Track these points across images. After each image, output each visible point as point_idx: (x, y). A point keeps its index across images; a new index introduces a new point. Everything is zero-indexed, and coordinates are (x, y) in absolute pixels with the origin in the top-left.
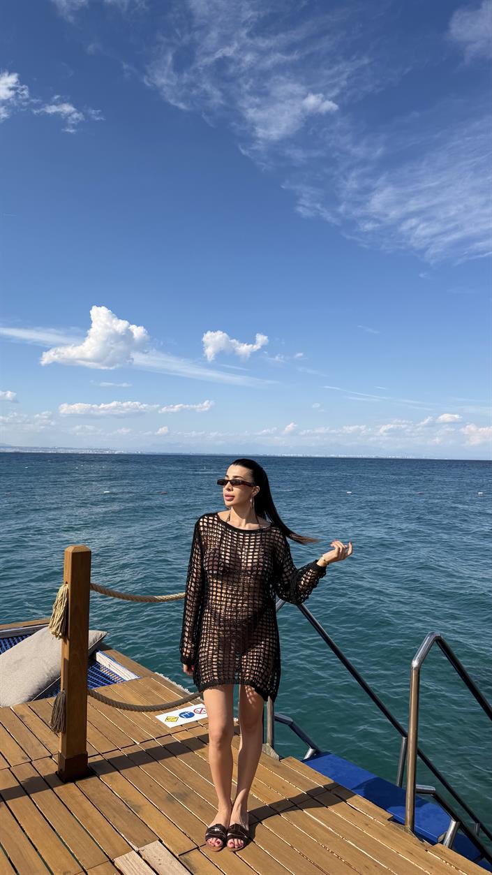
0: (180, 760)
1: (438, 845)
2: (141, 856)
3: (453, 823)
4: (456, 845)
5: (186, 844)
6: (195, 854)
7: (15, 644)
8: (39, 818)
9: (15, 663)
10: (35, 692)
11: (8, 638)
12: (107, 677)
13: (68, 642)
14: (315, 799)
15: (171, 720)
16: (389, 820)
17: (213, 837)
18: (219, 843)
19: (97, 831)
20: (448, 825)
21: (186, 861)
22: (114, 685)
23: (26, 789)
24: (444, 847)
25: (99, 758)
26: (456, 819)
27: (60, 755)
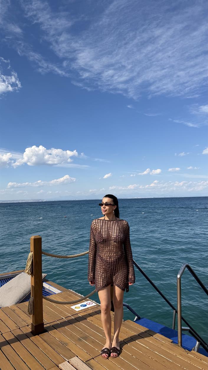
1: (192, 351)
2: (70, 363)
3: (198, 342)
5: (88, 357)
6: (92, 361)
9: (9, 289)
12: (47, 292)
14: (141, 336)
15: (77, 308)
16: (171, 342)
17: (104, 353)
18: (107, 355)
21: (89, 364)
22: (51, 295)
24: (195, 352)
27: (32, 324)
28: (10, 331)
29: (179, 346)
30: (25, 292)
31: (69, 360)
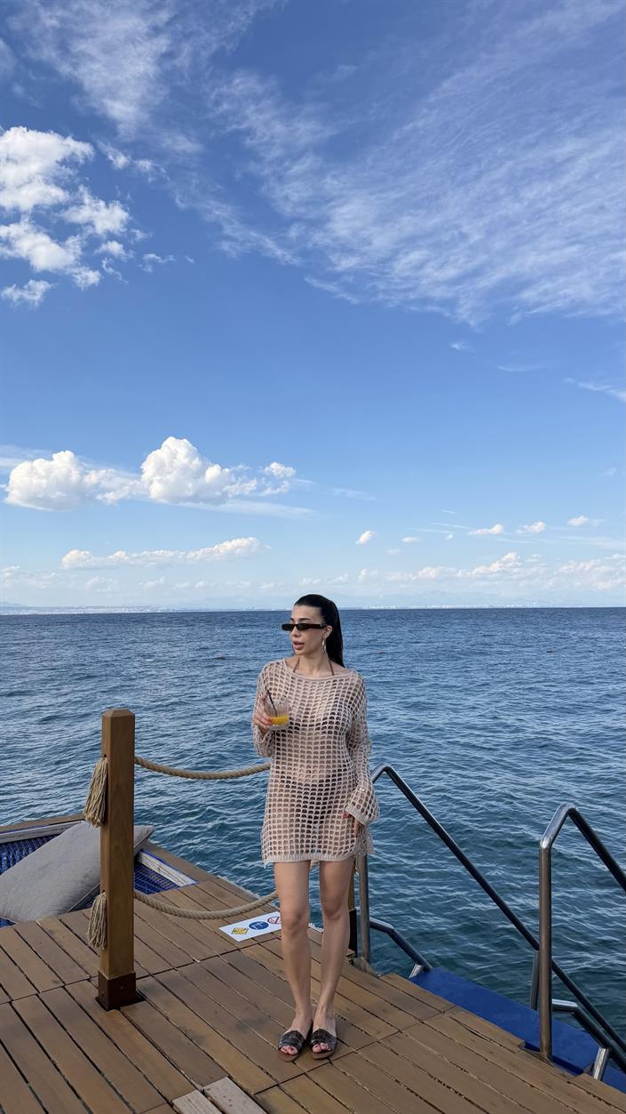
1: (584, 1076)
2: (207, 1096)
3: (602, 1053)
6: (275, 1092)
8: (77, 1054)
9: (39, 869)
12: (156, 883)
13: (108, 832)
14: (424, 1023)
15: (240, 932)
16: (519, 1046)
19: (152, 1068)
20: (597, 1054)
21: (264, 1101)
22: (166, 892)
23: (58, 1019)
24: (594, 1080)
26: (605, 1045)
27: (101, 977)
28: (36, 995)
29: (542, 1059)
30: (87, 879)
31: (205, 1088)
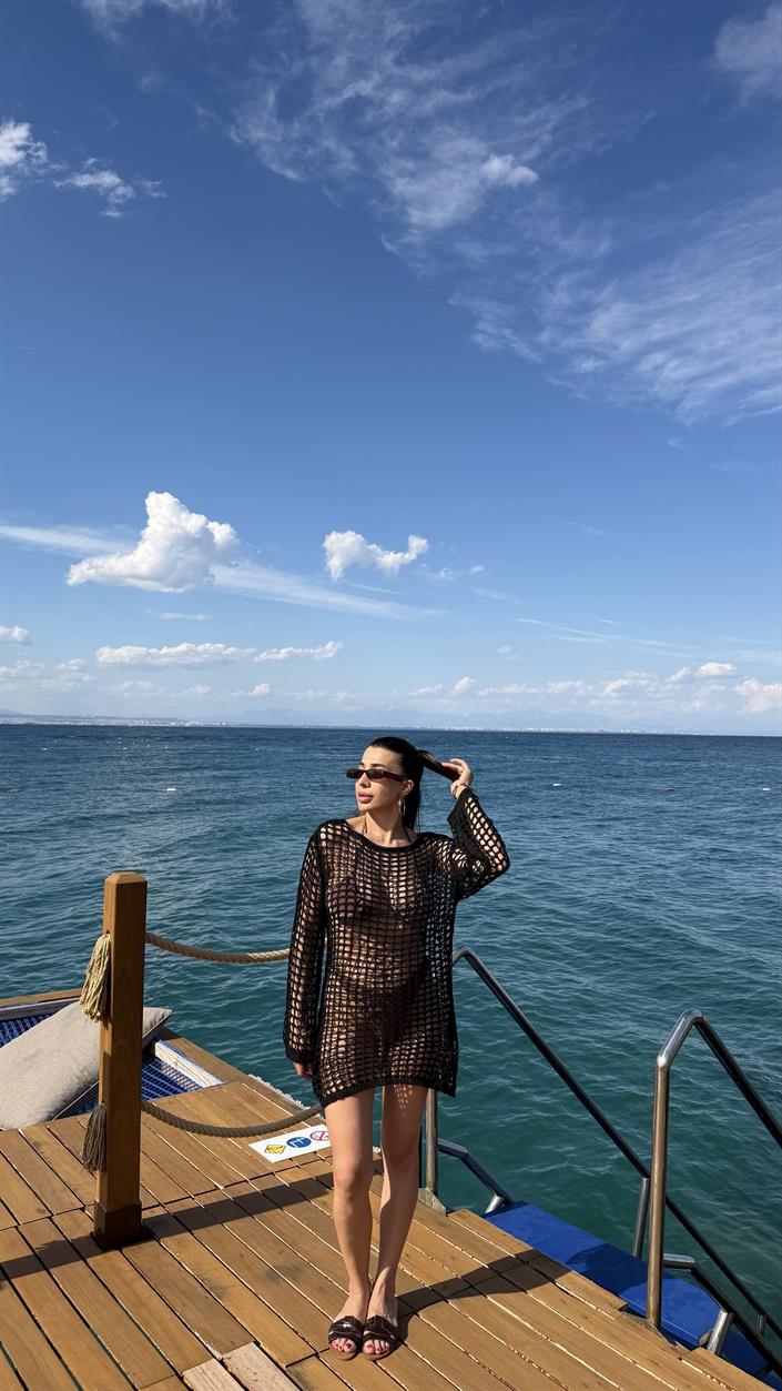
0: (289, 1215)
1: (699, 1351)
2: (226, 1368)
3: (723, 1315)
4: (727, 1350)
5: (298, 1349)
6: (312, 1364)
7: (27, 1029)
8: (63, 1307)
9: (26, 1059)
10: (58, 1105)
11: (14, 1020)
12: (172, 1083)
13: (110, 1025)
14: (503, 1277)
15: (275, 1150)
16: (620, 1310)
17: (341, 1336)
18: (349, 1346)
19: (157, 1327)
20: (716, 1319)
21: (298, 1375)
22: (183, 1094)
23: (42, 1260)
24: (709, 1354)
25: (159, 1211)
26: (728, 1309)
27: (98, 1207)
28: (17, 1228)
29: (648, 1326)
31: (225, 1356)
